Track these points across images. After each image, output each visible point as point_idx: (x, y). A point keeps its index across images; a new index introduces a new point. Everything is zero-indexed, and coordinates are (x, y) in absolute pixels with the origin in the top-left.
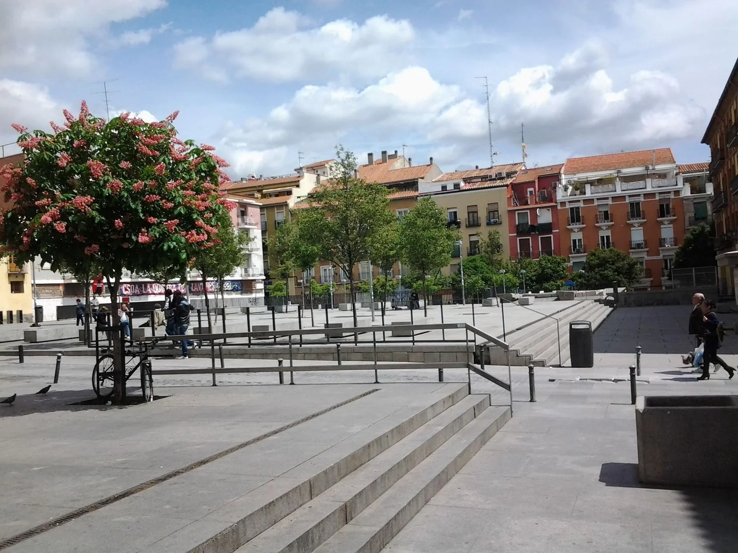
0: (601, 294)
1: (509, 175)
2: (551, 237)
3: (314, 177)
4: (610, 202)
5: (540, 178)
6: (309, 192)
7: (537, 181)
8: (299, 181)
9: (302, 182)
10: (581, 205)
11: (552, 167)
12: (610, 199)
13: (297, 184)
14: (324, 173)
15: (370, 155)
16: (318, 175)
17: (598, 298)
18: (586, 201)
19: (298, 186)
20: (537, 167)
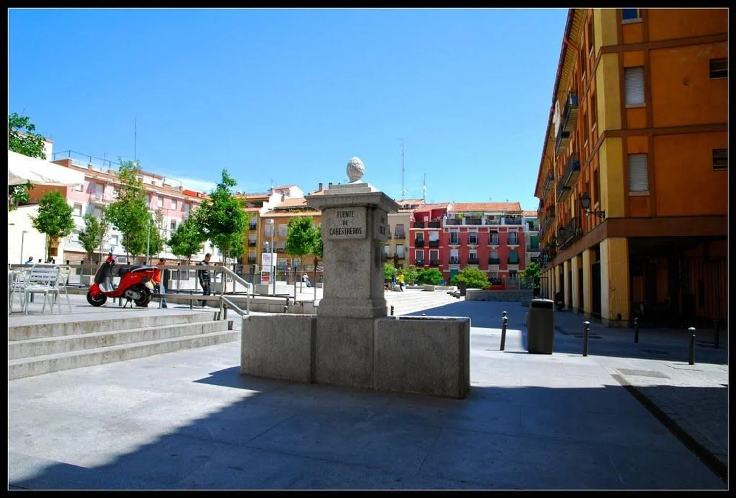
0: (453, 289)
1: (413, 207)
2: (437, 251)
3: (280, 196)
4: (477, 231)
5: (433, 211)
6: (276, 206)
7: (431, 212)
8: (269, 198)
9: (271, 199)
10: (458, 231)
11: (442, 204)
12: (478, 229)
13: (267, 199)
14: (288, 194)
15: (321, 184)
16: (283, 195)
17: (449, 291)
18: (462, 229)
19: (268, 201)
20: (433, 203)
